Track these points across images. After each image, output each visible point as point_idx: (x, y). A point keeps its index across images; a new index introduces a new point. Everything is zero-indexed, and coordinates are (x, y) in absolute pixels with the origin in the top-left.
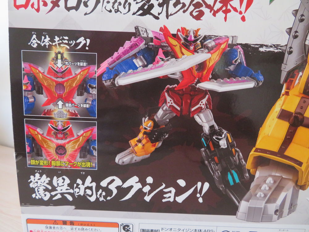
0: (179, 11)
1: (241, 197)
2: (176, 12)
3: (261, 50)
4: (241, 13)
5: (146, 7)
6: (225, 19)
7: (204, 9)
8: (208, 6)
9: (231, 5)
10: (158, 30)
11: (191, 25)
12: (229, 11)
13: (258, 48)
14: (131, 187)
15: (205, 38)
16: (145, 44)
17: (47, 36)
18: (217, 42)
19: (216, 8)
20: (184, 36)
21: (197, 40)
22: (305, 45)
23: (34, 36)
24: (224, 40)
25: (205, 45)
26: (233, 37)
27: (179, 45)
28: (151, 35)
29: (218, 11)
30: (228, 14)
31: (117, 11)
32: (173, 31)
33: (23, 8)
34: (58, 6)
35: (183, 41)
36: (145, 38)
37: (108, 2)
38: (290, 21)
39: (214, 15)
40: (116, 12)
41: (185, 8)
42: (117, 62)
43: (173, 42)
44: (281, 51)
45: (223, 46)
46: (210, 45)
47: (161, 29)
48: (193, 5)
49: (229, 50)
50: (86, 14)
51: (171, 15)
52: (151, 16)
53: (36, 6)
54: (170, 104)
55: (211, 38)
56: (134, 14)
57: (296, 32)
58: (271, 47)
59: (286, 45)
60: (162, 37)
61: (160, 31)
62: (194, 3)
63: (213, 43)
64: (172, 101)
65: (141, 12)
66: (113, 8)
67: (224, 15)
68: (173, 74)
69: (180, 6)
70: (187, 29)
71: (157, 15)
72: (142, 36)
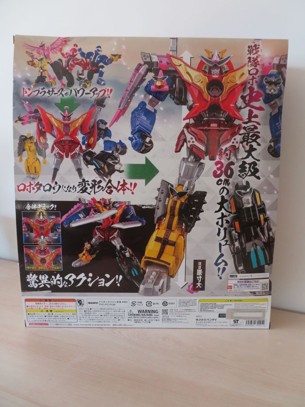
0: (100, 190)
1: (140, 283)
2: (99, 191)
3: (143, 207)
4: (131, 190)
5: (84, 189)
6: (124, 193)
7: (112, 189)
8: (115, 188)
9: (126, 187)
10: (90, 200)
11: (107, 196)
12: (125, 190)
13: (141, 207)
14: (81, 279)
15: (114, 203)
16: (84, 207)
17: (35, 204)
18: (120, 204)
19: (118, 189)
20: (103, 202)
21: (110, 204)
22: (165, 205)
23: (28, 204)
24: (124, 204)
25: (114, 206)
26: (128, 202)
27: (101, 207)
28: (87, 202)
29: (120, 190)
30: (125, 191)
31: (70, 191)
32: (98, 200)
33: (23, 191)
34: (40, 190)
35: (103, 205)
36: (84, 204)
37: (65, 187)
38: (156, 194)
39: (118, 191)
40: (69, 192)
41: (104, 189)
42: (71, 215)
43: (98, 205)
44: (153, 208)
45: (123, 206)
46: (117, 206)
47: (92, 199)
48: (107, 187)
49: (127, 208)
50: (54, 193)
51: (96, 192)
52: (87, 193)
53: (29, 190)
54: (99, 235)
55: (117, 203)
56: (78, 192)
57: (160, 198)
58: (148, 206)
59: (156, 205)
60: (93, 203)
61: (91, 200)
62: (108, 186)
63: (118, 205)
64: (100, 234)
65: (81, 191)
66: (68, 190)
67: (123, 192)
68: (99, 221)
69: (100, 188)
70: (105, 198)
71: (89, 192)
72: (83, 202)
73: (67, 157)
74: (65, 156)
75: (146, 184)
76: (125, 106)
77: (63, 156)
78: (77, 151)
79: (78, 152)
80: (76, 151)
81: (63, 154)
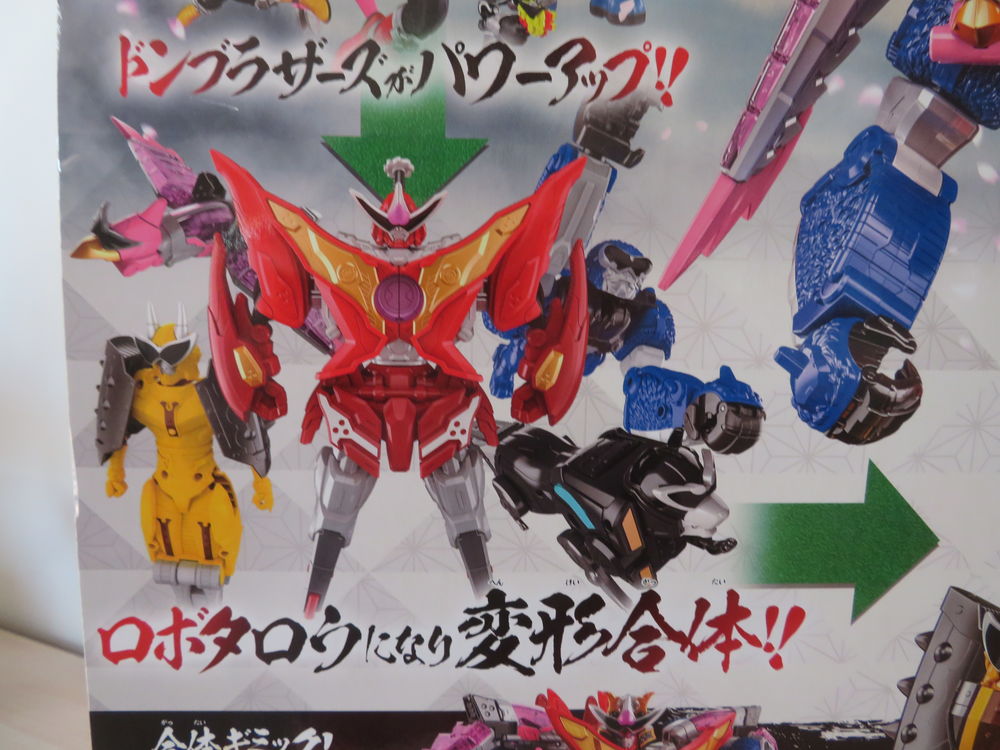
0: (591, 650)
2: (584, 655)
3: (828, 735)
4: (769, 648)
5: (495, 646)
6: (726, 665)
7: (663, 642)
8: (675, 636)
9: (741, 631)
10: (531, 703)
11: (626, 684)
12: (737, 645)
13: (819, 733)
15: (668, 716)
16: (495, 740)
17: (206, 730)
18: (702, 723)
19: (697, 640)
20: (607, 714)
21: (646, 721)
22: (951, 716)
23: (168, 731)
24: (720, 719)
25: (667, 734)
26: (746, 710)
27: (590, 737)
28: (511, 716)
29: (705, 645)
30: (734, 654)
31: (412, 657)
32: (574, 701)
33: (132, 661)
34: (237, 651)
35: (603, 726)
36: (493, 725)
37: (384, 637)
38: (910, 661)
39: (693, 656)
40: (407, 662)
41: (610, 644)
43: (574, 729)
44: (882, 735)
45: (717, 734)
46: (681, 733)
47: (540, 700)
48: (633, 635)
49: (736, 742)
50: (319, 669)
51: (568, 662)
52: (511, 669)
53: (170, 653)
55: (683, 716)
56: (460, 664)
57: (927, 686)
58: (856, 726)
59: (899, 722)
60: (544, 720)
61: (537, 703)
62: (635, 628)
63: (691, 728)
65: (481, 658)
66: (399, 650)
67: (721, 656)
69: (593, 639)
70: (615, 694)
71: (527, 664)
72: (486, 718)
73: (400, 464)
74: (384, 461)
75: (859, 610)
76: (764, 154)
77: (376, 459)
78: (458, 430)
79: (464, 440)
80: (453, 433)
81: (372, 449)
